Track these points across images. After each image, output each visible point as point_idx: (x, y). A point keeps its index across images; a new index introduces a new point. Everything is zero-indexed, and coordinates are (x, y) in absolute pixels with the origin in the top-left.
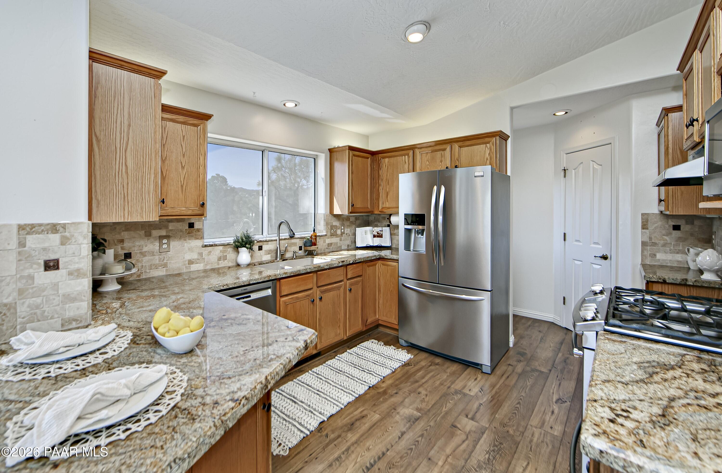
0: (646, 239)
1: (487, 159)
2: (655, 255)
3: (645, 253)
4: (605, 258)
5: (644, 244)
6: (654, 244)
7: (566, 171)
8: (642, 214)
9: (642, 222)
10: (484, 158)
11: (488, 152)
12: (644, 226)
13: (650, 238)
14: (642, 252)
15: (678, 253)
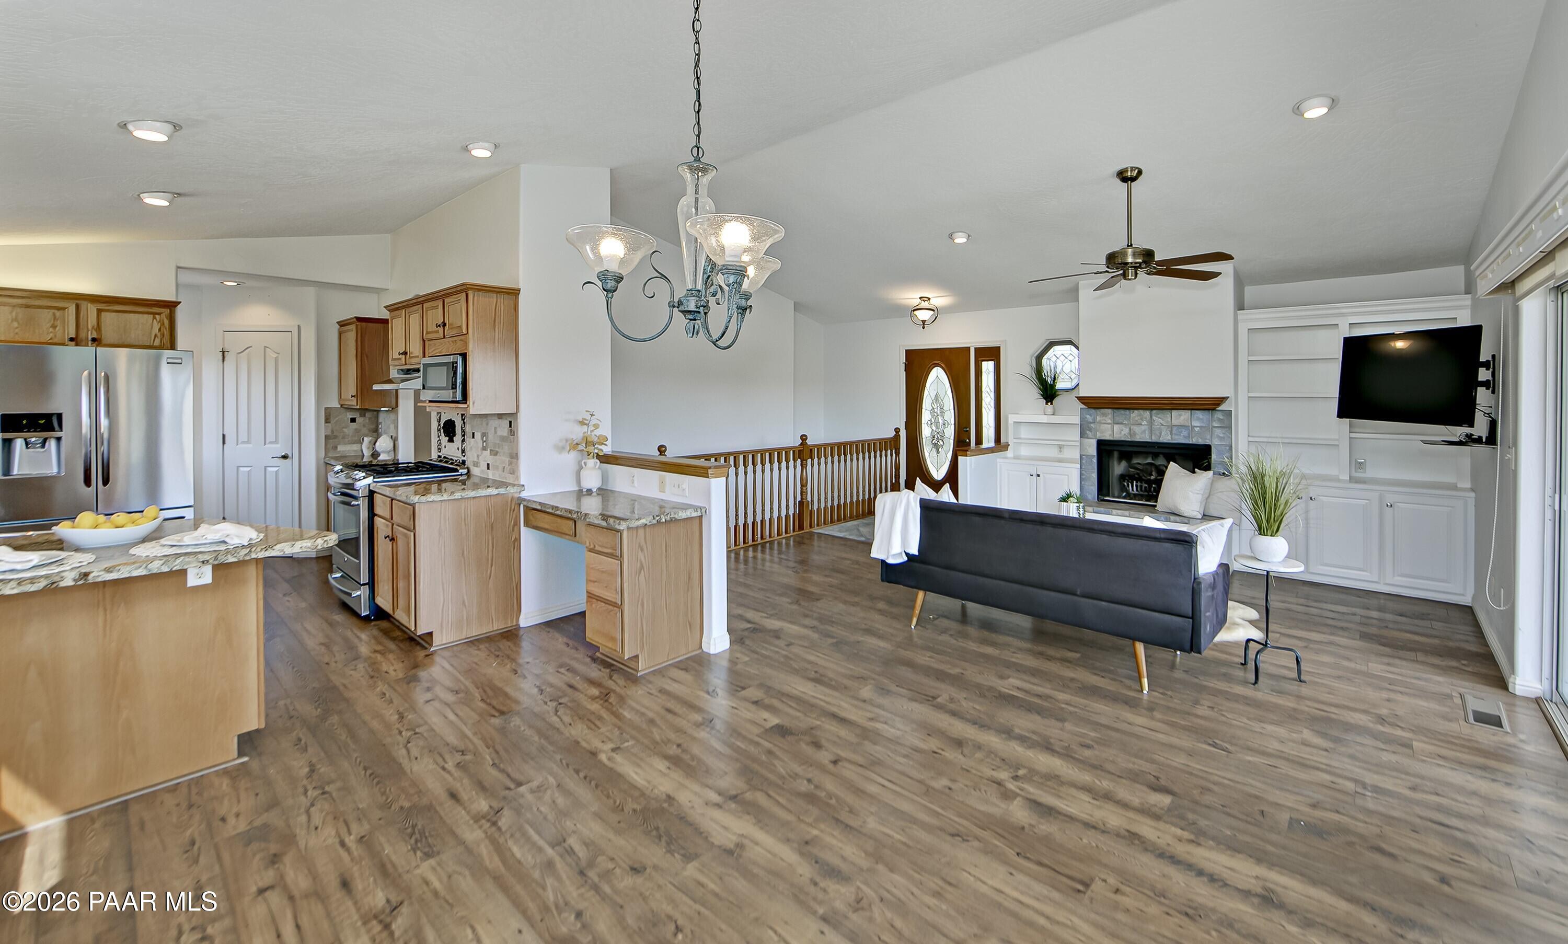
0: (329, 433)
1: (156, 336)
2: (336, 447)
3: (328, 446)
4: (285, 457)
5: (327, 437)
6: (336, 437)
7: (226, 353)
8: (326, 409)
9: (326, 416)
10: (151, 333)
11: (156, 327)
12: (327, 421)
13: (332, 432)
14: (326, 445)
15: (354, 443)
